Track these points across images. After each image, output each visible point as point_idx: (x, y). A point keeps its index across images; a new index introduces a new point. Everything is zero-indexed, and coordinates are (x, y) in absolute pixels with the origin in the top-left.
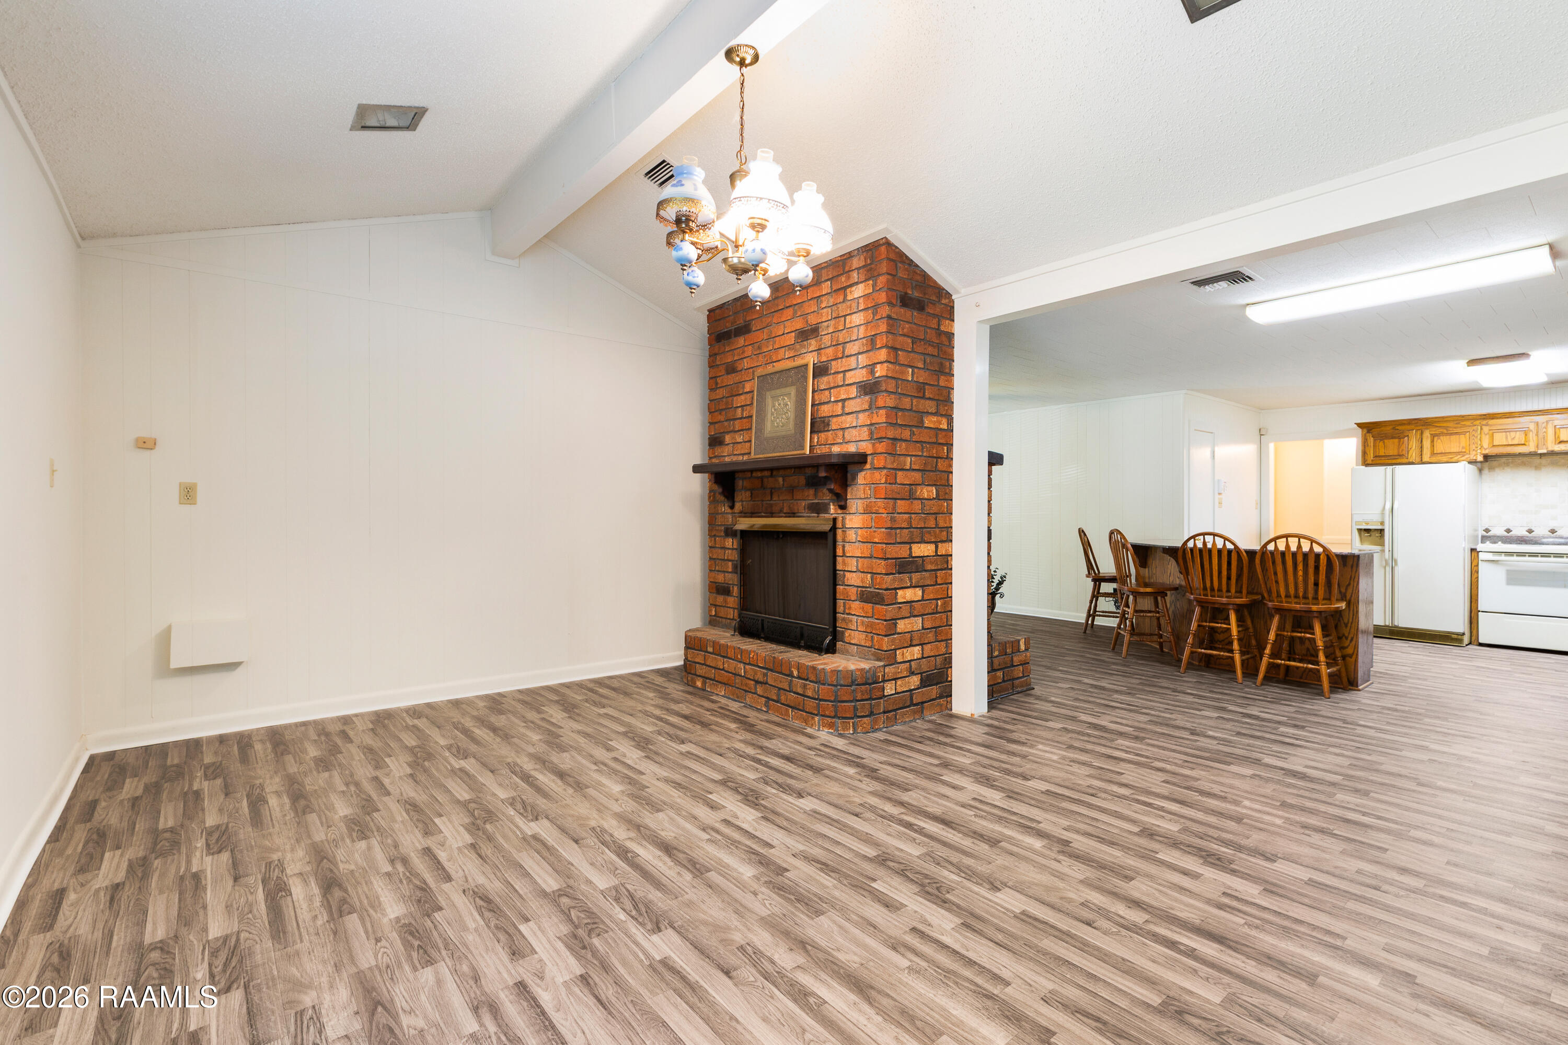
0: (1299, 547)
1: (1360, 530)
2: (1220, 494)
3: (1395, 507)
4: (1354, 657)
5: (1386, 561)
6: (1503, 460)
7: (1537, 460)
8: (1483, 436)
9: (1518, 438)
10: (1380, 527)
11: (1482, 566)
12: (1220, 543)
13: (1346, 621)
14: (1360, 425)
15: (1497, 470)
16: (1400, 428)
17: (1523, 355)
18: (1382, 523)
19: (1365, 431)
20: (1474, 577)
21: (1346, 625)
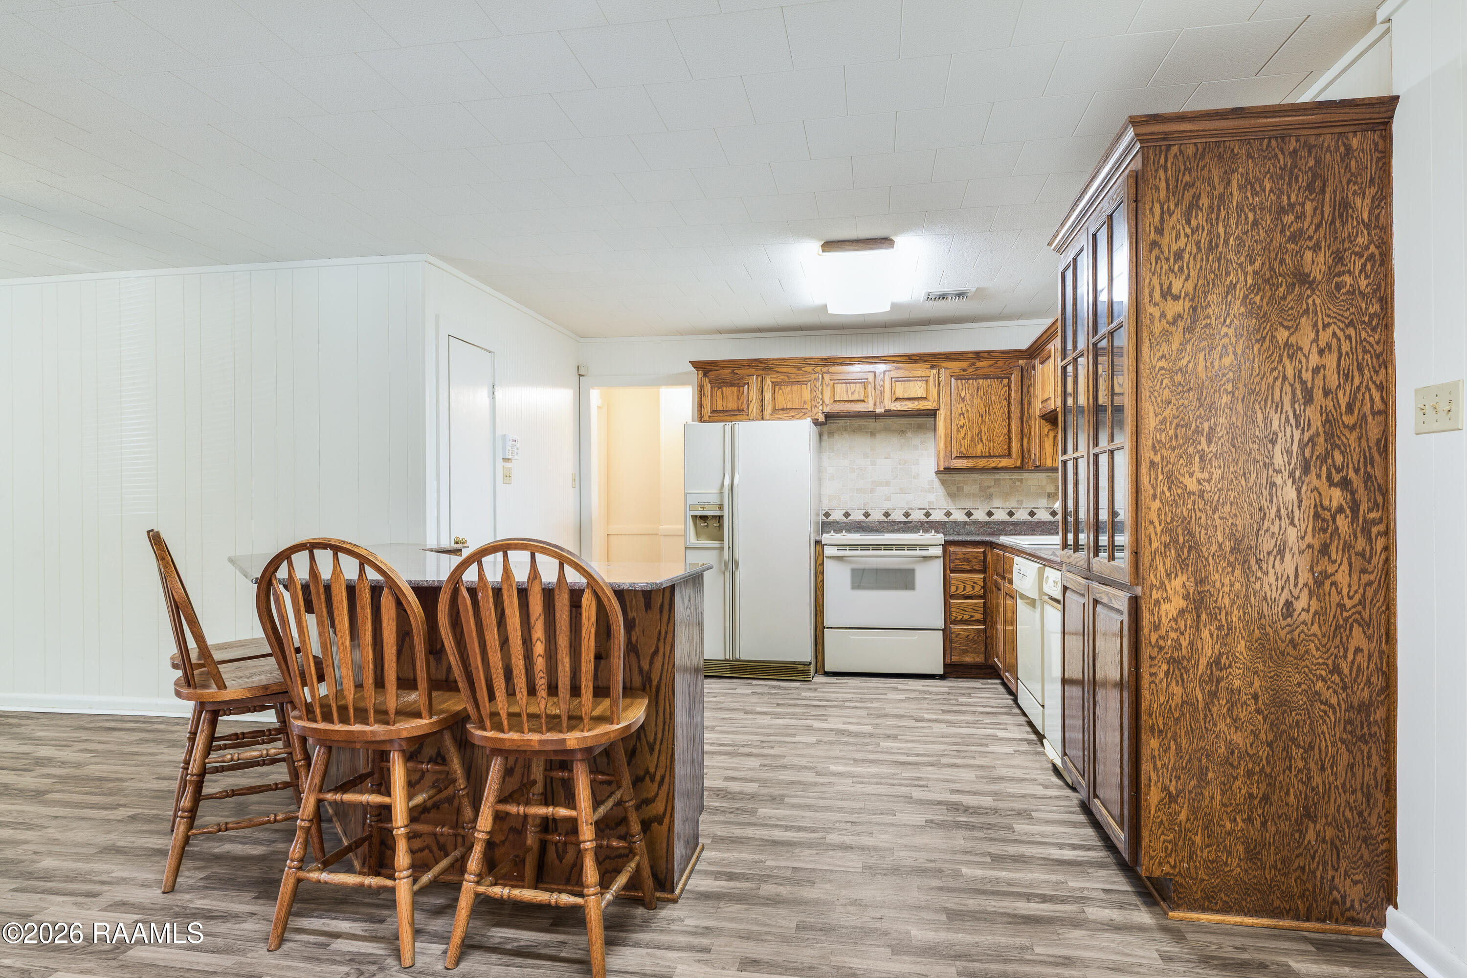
0: (534, 573)
1: (695, 518)
2: (506, 460)
3: (736, 482)
4: (666, 821)
5: (726, 563)
6: (841, 422)
7: (871, 423)
8: (824, 386)
9: (857, 392)
10: (718, 513)
11: (829, 565)
12: (350, 569)
13: (651, 738)
14: (696, 365)
15: (836, 436)
16: (738, 371)
17: (885, 241)
18: (721, 507)
19: (701, 373)
20: (819, 580)
21: (652, 749)
